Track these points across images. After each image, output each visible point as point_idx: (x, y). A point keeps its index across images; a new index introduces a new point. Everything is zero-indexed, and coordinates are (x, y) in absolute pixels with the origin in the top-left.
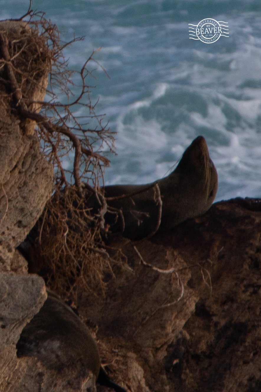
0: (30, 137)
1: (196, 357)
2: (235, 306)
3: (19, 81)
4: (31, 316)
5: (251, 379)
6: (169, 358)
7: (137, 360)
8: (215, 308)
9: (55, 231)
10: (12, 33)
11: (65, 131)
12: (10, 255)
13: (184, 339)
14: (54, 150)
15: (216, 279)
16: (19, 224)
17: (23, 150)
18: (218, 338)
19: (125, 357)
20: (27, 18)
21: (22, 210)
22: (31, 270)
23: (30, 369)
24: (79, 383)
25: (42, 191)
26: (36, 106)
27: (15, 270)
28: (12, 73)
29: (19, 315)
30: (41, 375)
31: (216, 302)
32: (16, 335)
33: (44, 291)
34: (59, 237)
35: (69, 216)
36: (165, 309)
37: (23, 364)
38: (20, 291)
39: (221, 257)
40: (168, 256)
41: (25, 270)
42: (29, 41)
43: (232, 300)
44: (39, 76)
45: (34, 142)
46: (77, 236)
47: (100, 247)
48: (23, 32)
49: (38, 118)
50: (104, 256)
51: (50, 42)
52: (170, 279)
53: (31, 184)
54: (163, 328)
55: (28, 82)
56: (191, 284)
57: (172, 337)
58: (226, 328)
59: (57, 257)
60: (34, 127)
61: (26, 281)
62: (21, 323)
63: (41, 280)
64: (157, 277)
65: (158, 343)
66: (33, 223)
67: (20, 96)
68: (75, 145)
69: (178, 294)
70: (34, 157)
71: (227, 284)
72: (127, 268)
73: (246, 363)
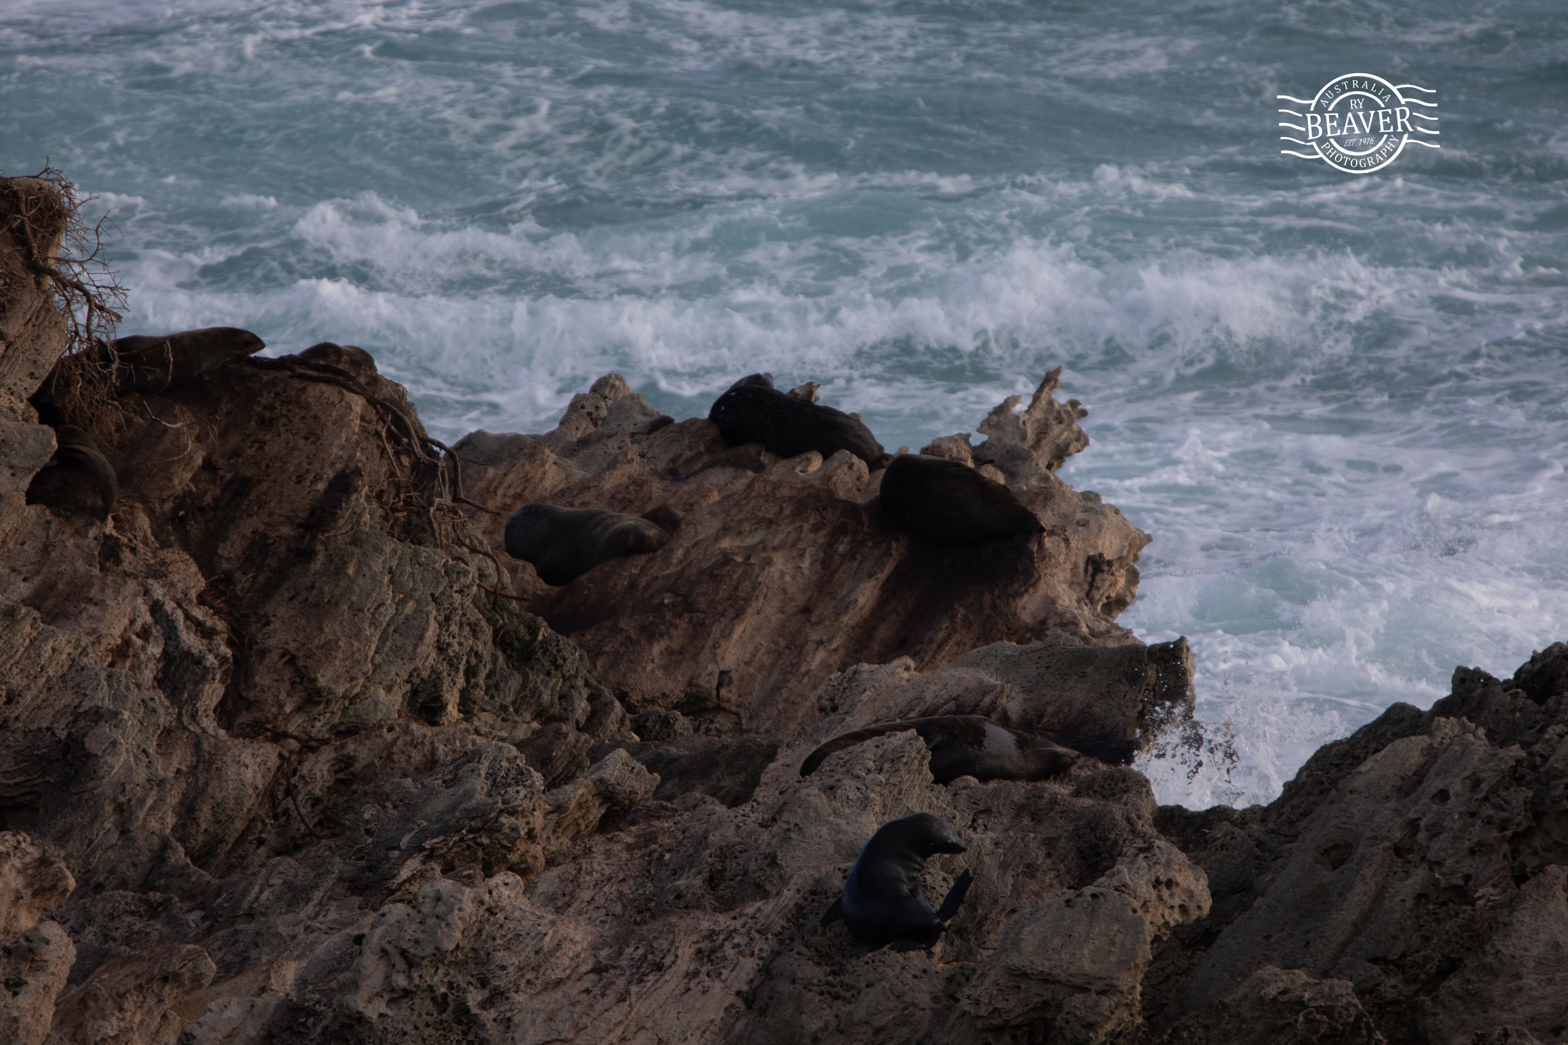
0: (44, 292)
1: (202, 509)
2: (241, 460)
3: (35, 236)
4: (41, 465)
5: (254, 532)
6: (176, 509)
7: (144, 511)
8: (221, 462)
9: (68, 383)
10: (29, 190)
11: (79, 286)
12: (22, 406)
13: (190, 491)
14: (69, 304)
15: (224, 434)
16: (32, 375)
17: (37, 304)
18: (223, 491)
19: (132, 507)
20: (44, 176)
21: (35, 362)
22: (42, 421)
23: (39, 516)
24: (87, 532)
25: (55, 344)
26: (51, 262)
27: (26, 420)
28: (28, 229)
29: (29, 463)
30: (49, 522)
31: (222, 456)
32: (25, 483)
33: (54, 442)
34: (72, 389)
35: (83, 369)
36: (174, 462)
37: (32, 511)
38: (30, 441)
39: (228, 414)
40: (177, 411)
41: (36, 421)
42: (46, 198)
43: (238, 455)
44: (56, 231)
45: (49, 297)
46: (91, 388)
47: (113, 399)
48: (40, 189)
49: (53, 274)
50: (116, 408)
51: (66, 200)
52: (178, 433)
53: (44, 337)
54: (170, 480)
55: (43, 237)
56: (198, 439)
57: (179, 489)
58: (231, 482)
59: (70, 408)
60: (49, 281)
61: (37, 431)
62: (30, 472)
63: (51, 431)
64: (166, 430)
65: (165, 495)
66: (45, 375)
67: (35, 251)
68: (89, 301)
69: (186, 448)
70: (48, 310)
71: (234, 440)
72: (138, 420)
73: (250, 516)
